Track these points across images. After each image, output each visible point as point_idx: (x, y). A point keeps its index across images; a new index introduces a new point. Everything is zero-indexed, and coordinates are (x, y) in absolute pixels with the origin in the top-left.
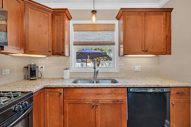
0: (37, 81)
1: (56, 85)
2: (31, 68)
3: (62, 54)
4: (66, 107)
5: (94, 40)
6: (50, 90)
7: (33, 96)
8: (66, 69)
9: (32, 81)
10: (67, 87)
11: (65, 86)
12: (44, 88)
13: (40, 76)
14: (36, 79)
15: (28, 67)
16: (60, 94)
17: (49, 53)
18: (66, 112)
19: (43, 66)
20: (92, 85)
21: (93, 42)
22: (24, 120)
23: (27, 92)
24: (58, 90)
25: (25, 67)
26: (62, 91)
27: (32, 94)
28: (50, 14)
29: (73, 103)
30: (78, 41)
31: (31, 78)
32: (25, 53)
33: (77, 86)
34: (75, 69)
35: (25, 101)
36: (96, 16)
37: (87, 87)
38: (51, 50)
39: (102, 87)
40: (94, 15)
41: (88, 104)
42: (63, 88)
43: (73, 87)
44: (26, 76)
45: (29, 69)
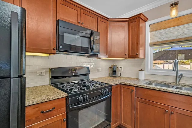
0: (117, 78)
1: (130, 83)
2: (113, 68)
3: (136, 56)
4: (137, 104)
5: (177, 37)
6: (124, 86)
7: (112, 87)
8: (141, 70)
9: (114, 78)
10: (138, 86)
11: (136, 85)
12: (120, 84)
13: (119, 75)
14: (116, 77)
15: (111, 67)
16: (132, 91)
17: (126, 56)
18: (137, 108)
19: (122, 67)
20: (166, 89)
21: (176, 39)
22: (106, 101)
23: (108, 84)
24: (131, 87)
25: (110, 67)
26: (134, 89)
27: (111, 86)
28: (127, 23)
29: (144, 102)
30: (156, 41)
31: (114, 76)
32: (109, 57)
33: (148, 87)
34: (152, 71)
35: (107, 89)
36: (177, 9)
37: (158, 90)
38: (127, 54)
39: (180, 93)
40: (174, 8)
41: (161, 108)
42: (135, 86)
43: (144, 87)
44: (110, 74)
45: (112, 68)
